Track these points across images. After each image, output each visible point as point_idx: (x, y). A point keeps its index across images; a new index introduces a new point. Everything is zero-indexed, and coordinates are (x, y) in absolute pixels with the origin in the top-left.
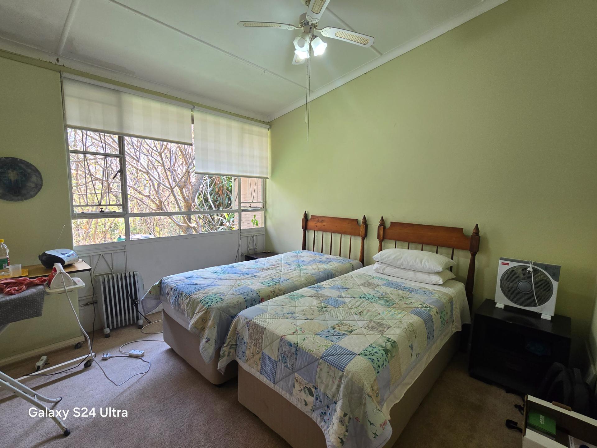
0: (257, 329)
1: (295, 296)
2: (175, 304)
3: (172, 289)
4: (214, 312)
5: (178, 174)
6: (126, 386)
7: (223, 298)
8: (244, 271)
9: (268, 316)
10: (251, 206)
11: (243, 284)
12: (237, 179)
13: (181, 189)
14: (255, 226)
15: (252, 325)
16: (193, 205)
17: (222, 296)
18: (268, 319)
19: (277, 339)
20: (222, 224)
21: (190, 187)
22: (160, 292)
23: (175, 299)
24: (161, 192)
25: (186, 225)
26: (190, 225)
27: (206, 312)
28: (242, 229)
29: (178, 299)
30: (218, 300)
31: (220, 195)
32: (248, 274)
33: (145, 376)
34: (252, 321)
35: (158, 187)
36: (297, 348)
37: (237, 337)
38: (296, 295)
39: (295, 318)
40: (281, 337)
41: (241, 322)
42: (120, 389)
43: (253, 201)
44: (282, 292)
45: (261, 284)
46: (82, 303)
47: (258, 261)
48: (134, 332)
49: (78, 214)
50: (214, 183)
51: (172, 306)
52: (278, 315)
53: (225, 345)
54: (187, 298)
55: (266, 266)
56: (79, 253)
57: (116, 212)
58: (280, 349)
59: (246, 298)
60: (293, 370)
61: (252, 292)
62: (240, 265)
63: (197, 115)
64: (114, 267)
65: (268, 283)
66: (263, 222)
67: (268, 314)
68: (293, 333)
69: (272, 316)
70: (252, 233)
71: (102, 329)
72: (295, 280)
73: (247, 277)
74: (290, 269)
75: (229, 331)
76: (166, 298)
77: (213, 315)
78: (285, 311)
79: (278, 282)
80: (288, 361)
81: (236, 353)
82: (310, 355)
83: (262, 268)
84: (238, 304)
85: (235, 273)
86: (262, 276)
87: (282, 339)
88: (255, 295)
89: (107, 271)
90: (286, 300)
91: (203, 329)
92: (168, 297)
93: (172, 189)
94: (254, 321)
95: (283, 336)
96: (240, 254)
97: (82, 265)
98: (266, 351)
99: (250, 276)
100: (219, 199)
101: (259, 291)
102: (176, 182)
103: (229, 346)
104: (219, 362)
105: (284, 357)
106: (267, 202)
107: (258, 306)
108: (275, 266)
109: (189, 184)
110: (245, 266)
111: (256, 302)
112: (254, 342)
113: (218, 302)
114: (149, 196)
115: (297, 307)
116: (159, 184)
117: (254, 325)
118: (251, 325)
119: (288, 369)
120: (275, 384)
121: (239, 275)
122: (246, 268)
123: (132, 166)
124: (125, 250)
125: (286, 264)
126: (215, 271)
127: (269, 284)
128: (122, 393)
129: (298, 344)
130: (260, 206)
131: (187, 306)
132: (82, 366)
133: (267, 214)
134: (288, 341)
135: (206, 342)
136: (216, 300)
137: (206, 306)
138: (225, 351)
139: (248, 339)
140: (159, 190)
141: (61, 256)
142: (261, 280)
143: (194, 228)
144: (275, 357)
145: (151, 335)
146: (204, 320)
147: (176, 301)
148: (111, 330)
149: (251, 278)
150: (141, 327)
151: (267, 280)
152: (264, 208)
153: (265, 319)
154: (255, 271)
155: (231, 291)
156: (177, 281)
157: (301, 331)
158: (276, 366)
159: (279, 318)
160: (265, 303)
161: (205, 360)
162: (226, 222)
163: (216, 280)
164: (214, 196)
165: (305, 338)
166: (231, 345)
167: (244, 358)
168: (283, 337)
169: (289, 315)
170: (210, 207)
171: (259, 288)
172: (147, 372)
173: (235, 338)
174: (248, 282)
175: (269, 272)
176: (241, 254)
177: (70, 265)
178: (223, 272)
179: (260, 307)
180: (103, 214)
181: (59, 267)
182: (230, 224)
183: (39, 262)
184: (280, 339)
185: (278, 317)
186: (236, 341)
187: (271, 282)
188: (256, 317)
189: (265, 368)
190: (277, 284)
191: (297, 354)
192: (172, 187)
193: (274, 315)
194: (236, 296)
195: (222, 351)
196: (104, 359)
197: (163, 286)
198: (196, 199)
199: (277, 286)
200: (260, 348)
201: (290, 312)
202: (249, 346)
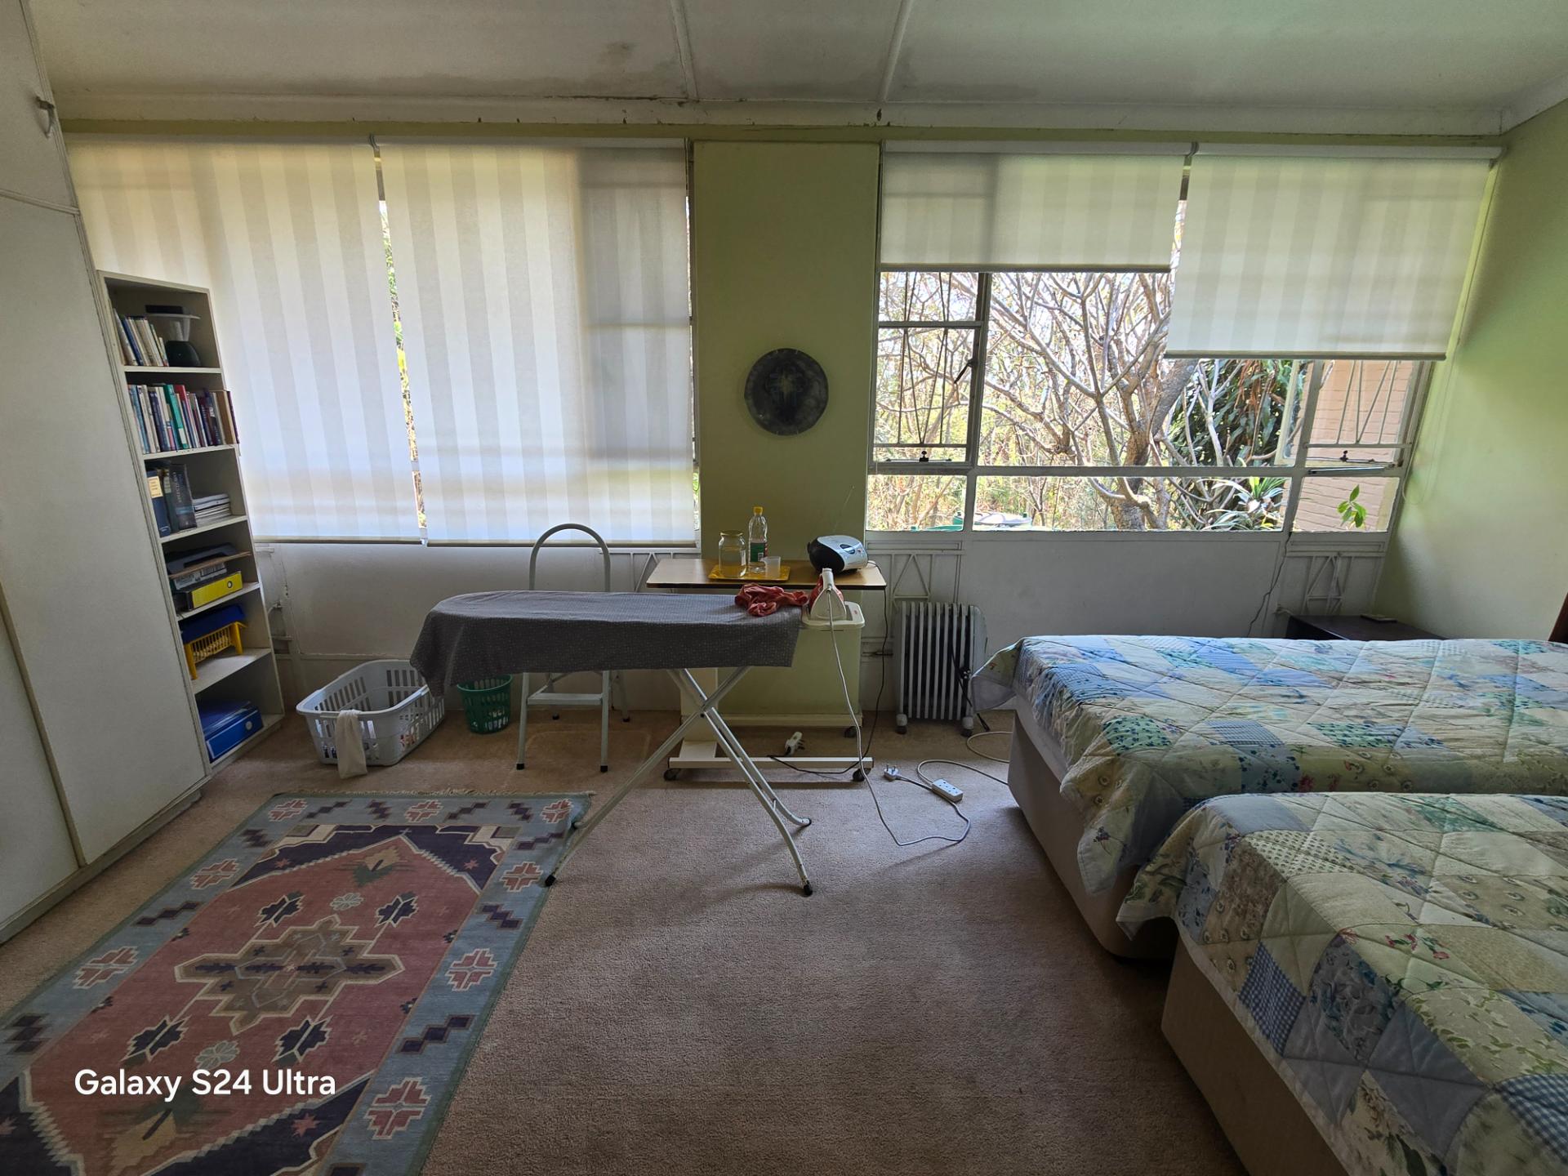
0: (1256, 871)
1: (1448, 812)
2: (1041, 712)
3: (1040, 673)
4: (1135, 770)
5: (1125, 354)
6: (915, 851)
7: (1170, 737)
8: (1266, 670)
9: (1306, 845)
10: (1348, 456)
11: (1249, 713)
12: (1310, 367)
13: (1126, 395)
14: (1350, 526)
15: (1244, 852)
16: (1152, 442)
17: (1168, 730)
18: (1303, 855)
19: (1321, 933)
20: (1235, 504)
21: (1155, 390)
22: (1015, 669)
23: (1044, 701)
24: (1073, 404)
25: (1123, 496)
26: (1135, 497)
27: (1113, 762)
28: (1294, 530)
29: (1050, 702)
30: (1154, 740)
31: (1247, 410)
32: (1278, 684)
33: (954, 847)
34: (1247, 839)
35: (1066, 391)
36: (1395, 999)
37: (1187, 864)
38: (1453, 810)
39: (1418, 892)
40: (1338, 935)
41: (1211, 826)
42: (903, 855)
43: (1358, 441)
44: (1395, 781)
45: (1315, 732)
46: (868, 649)
47: (1331, 648)
48: (948, 739)
49: (881, 464)
50: (1235, 372)
51: (1035, 714)
52: (1349, 856)
53: (1149, 868)
54: (1072, 708)
55: (1356, 671)
56: (871, 546)
57: (953, 461)
58: (1325, 966)
59: (1246, 760)
60: (1359, 1058)
61: (1272, 746)
62: (1256, 647)
63: (1202, 171)
64: (932, 589)
65: (1345, 735)
66: (1385, 516)
67: (1309, 838)
68: (1393, 943)
69: (1324, 850)
70: (1332, 548)
71: (894, 712)
72: (1468, 751)
73: (1271, 692)
74: (1461, 707)
75: (1169, 835)
76: (1026, 689)
77: (1129, 777)
78: (1385, 851)
79: (1389, 742)
80: (1346, 1019)
81: (1177, 902)
82: (1444, 1053)
83: (1336, 675)
84: (1214, 771)
85: (1233, 672)
86: (1329, 702)
87: (1339, 940)
88: (1281, 759)
89: (920, 593)
90: (1402, 816)
91: (1097, 802)
92: (1030, 689)
93: (1098, 397)
94: (1254, 842)
95: (1348, 934)
96: (1274, 607)
97: (873, 577)
98: (1275, 949)
99: (1284, 691)
100: (1243, 421)
101: (1300, 749)
102: (1117, 374)
103: (1159, 878)
104: (1123, 906)
105: (1333, 998)
106: (1421, 446)
107: (1280, 799)
108: (1392, 679)
109: (1151, 380)
110: (1274, 654)
111: (1279, 782)
112: (1237, 901)
113: (1151, 745)
114: (1039, 417)
115: (1445, 855)
116: (1070, 383)
117: (1250, 854)
118: (1238, 850)
119: (1339, 1043)
120: (1282, 1055)
121: (1245, 681)
122: (1275, 661)
123: (1013, 338)
124: (959, 552)
125: (1451, 682)
126: (1169, 651)
127: (1345, 738)
128: (904, 862)
129: (1401, 987)
130: (1388, 457)
131: (1070, 726)
132: (848, 777)
133: (1408, 492)
134: (1364, 958)
135: (1099, 839)
136: (1150, 738)
137: (1116, 745)
138: (1145, 885)
139: (1221, 883)
140: (1066, 399)
141: (839, 551)
142: (1322, 715)
143: (1145, 507)
144: (1300, 978)
145: (986, 762)
146: (1103, 779)
147: (1045, 704)
148: (909, 719)
149: (1283, 700)
150: (967, 733)
151: (1344, 723)
152: (1400, 465)
153: (1293, 852)
154: (1307, 679)
155: (1202, 725)
156: (1057, 656)
157: (1432, 949)
158: (1299, 1008)
159: (1351, 868)
160: (1312, 799)
161: (1086, 883)
162: (1250, 500)
163: (1165, 679)
164: (1228, 412)
165: (1439, 983)
166: (1168, 877)
167: (1197, 930)
168: (1344, 936)
169: (1397, 874)
170: (1209, 447)
171: (1305, 741)
172: (959, 841)
173: (1183, 861)
174: (1271, 711)
175: (1363, 696)
176: (1276, 607)
177: (853, 572)
178: (1193, 657)
179: (1287, 805)
180: (924, 467)
181: (827, 576)
182: (1264, 506)
183: (807, 557)
184: (1330, 937)
185: (1348, 864)
186: (1185, 872)
187: (1360, 732)
188: (1261, 833)
189: (1260, 993)
190: (1381, 745)
191: (1387, 1019)
192: (1102, 391)
193: (1333, 850)
194: (1212, 744)
195: (1138, 881)
196: (888, 778)
197: (1023, 657)
198: (1165, 426)
199: (1380, 753)
200: (1255, 929)
201: (1401, 864)
202: (1221, 906)
